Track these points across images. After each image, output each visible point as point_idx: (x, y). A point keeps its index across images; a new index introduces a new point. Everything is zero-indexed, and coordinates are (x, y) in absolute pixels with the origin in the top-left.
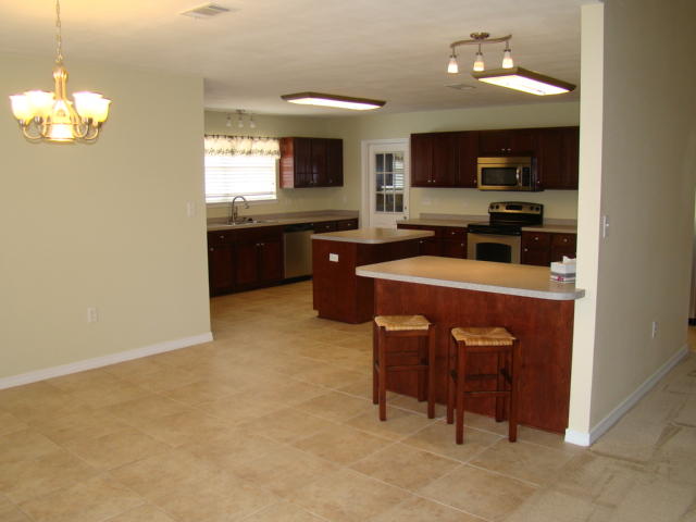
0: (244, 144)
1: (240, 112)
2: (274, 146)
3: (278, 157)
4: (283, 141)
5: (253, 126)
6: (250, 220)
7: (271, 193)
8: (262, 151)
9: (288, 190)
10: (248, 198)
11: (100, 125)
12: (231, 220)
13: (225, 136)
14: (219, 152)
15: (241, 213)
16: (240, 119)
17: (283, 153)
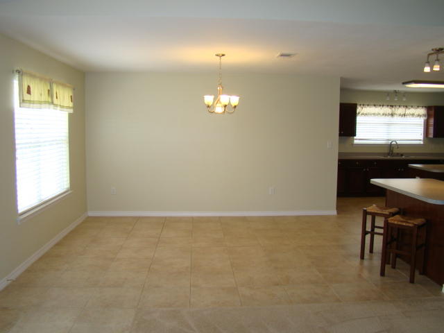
0: (401, 110)
1: (395, 92)
2: (422, 111)
3: (426, 118)
4: (429, 108)
5: (404, 99)
6: (402, 155)
7: (420, 140)
8: (413, 115)
9: (430, 138)
10: (399, 142)
11: (235, 107)
12: (388, 154)
13: (388, 106)
14: (383, 114)
15: (396, 151)
16: (396, 95)
17: (429, 116)
